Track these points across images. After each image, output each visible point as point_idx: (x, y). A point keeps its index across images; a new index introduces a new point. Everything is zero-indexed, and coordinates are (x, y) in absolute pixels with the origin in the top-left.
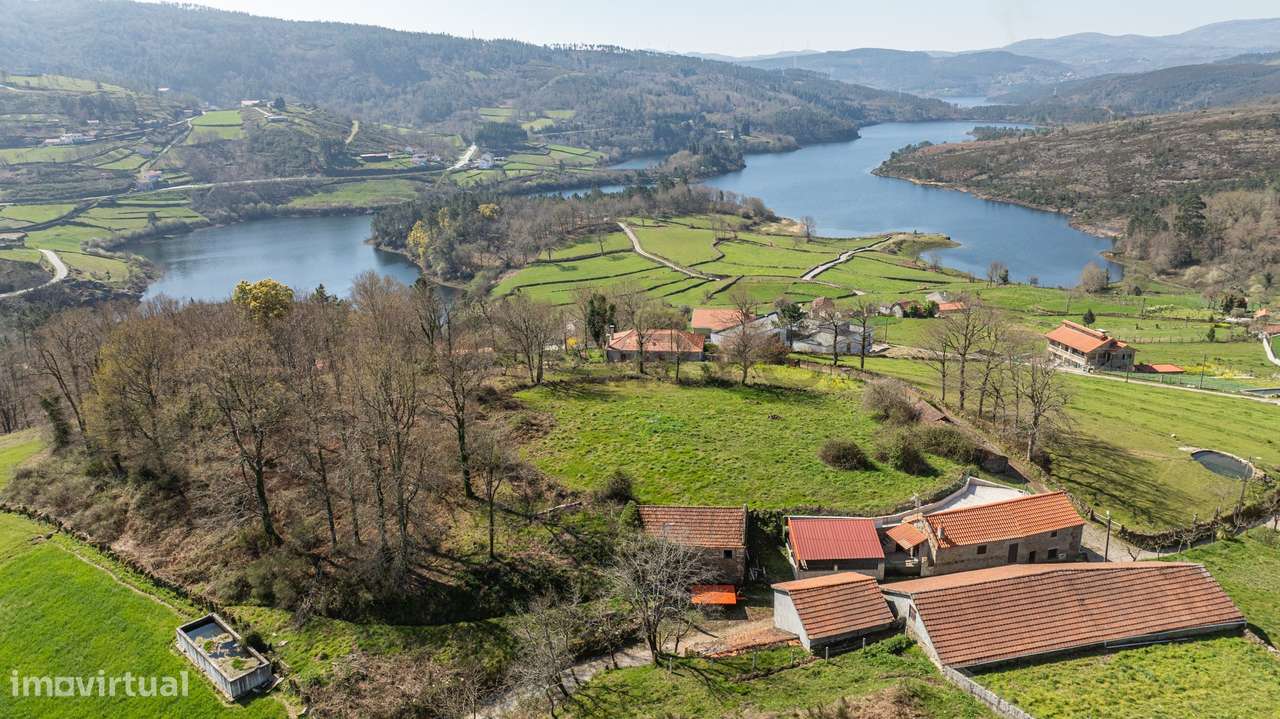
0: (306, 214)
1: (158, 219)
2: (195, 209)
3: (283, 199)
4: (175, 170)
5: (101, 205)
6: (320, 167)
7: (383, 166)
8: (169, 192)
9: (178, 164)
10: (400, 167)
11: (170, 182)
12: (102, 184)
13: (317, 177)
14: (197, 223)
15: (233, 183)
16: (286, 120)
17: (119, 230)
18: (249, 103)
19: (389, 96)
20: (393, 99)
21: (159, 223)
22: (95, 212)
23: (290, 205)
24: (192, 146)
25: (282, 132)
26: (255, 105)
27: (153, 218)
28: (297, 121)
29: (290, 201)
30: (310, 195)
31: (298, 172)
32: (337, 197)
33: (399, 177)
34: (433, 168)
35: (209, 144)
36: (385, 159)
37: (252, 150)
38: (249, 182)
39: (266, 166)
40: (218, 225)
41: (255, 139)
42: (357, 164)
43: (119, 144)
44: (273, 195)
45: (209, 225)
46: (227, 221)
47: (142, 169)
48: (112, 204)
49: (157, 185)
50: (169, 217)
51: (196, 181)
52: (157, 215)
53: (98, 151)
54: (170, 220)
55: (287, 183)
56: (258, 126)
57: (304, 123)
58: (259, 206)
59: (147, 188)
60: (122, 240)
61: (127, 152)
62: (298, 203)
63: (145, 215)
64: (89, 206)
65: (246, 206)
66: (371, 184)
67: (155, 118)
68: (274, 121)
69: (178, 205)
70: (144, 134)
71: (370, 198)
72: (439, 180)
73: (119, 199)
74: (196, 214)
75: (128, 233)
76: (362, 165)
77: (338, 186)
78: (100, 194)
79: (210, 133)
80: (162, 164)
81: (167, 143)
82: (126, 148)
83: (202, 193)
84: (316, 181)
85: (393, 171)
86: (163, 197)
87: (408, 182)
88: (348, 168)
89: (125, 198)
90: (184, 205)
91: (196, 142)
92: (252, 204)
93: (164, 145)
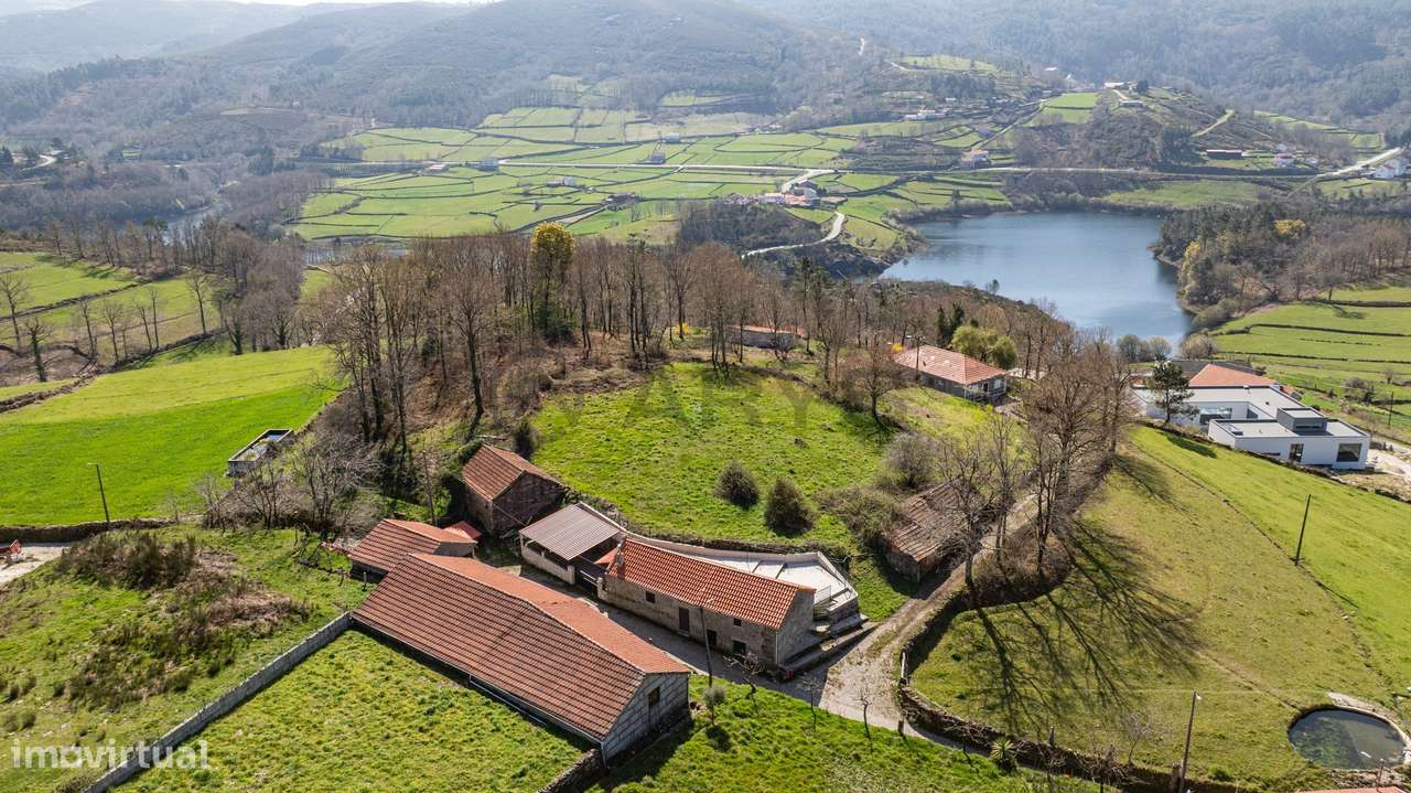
0: (1117, 210)
1: (961, 197)
2: (1004, 193)
3: (1103, 191)
4: (1004, 151)
5: (919, 179)
6: (1155, 160)
7: (1230, 164)
8: (987, 173)
9: (1010, 145)
10: (1254, 168)
11: (993, 162)
12: (927, 160)
13: (1145, 171)
14: (1000, 206)
15: (1052, 169)
16: (1141, 106)
17: (924, 204)
18: (1112, 85)
19: (1314, 81)
20: (1317, 85)
21: (962, 202)
22: (910, 185)
23: (1105, 198)
24: (1033, 128)
25: (1129, 118)
26: (1116, 88)
27: (957, 196)
28: (1152, 107)
29: (1107, 194)
30: (1132, 190)
31: (1128, 165)
32: (1159, 195)
33: (1243, 179)
34: (1300, 172)
35: (1050, 126)
36: (1237, 157)
37: (1089, 137)
38: (1070, 169)
39: (1097, 153)
40: (1020, 211)
41: (1098, 125)
42: (1198, 159)
43: (964, 122)
44: (1091, 185)
45: (1010, 209)
46: (1030, 209)
47: (973, 148)
48: (929, 179)
49: (979, 164)
50: (972, 197)
51: (1020, 165)
52: (961, 193)
53: (942, 128)
54: (973, 200)
55: (1110, 174)
56: (1107, 110)
57: (1160, 109)
58: (1071, 196)
59: (969, 166)
60: (921, 214)
61: (968, 130)
62: (1114, 198)
63: (951, 192)
64: (909, 179)
65: (1057, 195)
66: (1204, 184)
67: (1010, 97)
68: (1126, 105)
69: (990, 187)
70: (990, 114)
71: (1196, 200)
72: (1297, 187)
73: (938, 175)
74: (1003, 197)
75: (928, 208)
76: (1204, 162)
77: (1165, 184)
78: (924, 168)
79: (1055, 115)
80: (994, 144)
81: (1010, 123)
82: (967, 126)
83: (1016, 178)
84: (1142, 175)
85: (1241, 172)
86: (980, 177)
87: (1252, 186)
88: (1186, 164)
89: (944, 175)
90: (996, 186)
91: (1038, 124)
92: (1064, 194)
93: (1005, 125)
